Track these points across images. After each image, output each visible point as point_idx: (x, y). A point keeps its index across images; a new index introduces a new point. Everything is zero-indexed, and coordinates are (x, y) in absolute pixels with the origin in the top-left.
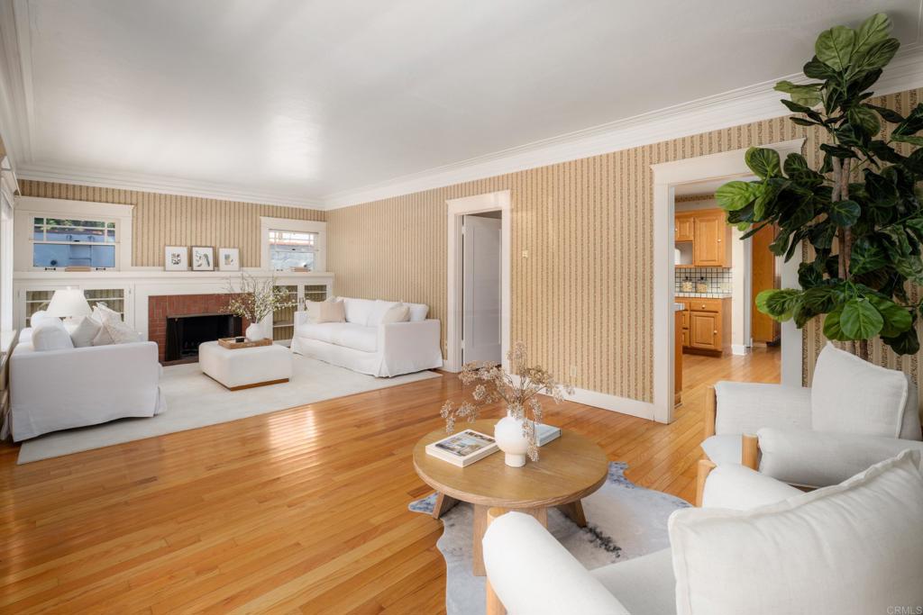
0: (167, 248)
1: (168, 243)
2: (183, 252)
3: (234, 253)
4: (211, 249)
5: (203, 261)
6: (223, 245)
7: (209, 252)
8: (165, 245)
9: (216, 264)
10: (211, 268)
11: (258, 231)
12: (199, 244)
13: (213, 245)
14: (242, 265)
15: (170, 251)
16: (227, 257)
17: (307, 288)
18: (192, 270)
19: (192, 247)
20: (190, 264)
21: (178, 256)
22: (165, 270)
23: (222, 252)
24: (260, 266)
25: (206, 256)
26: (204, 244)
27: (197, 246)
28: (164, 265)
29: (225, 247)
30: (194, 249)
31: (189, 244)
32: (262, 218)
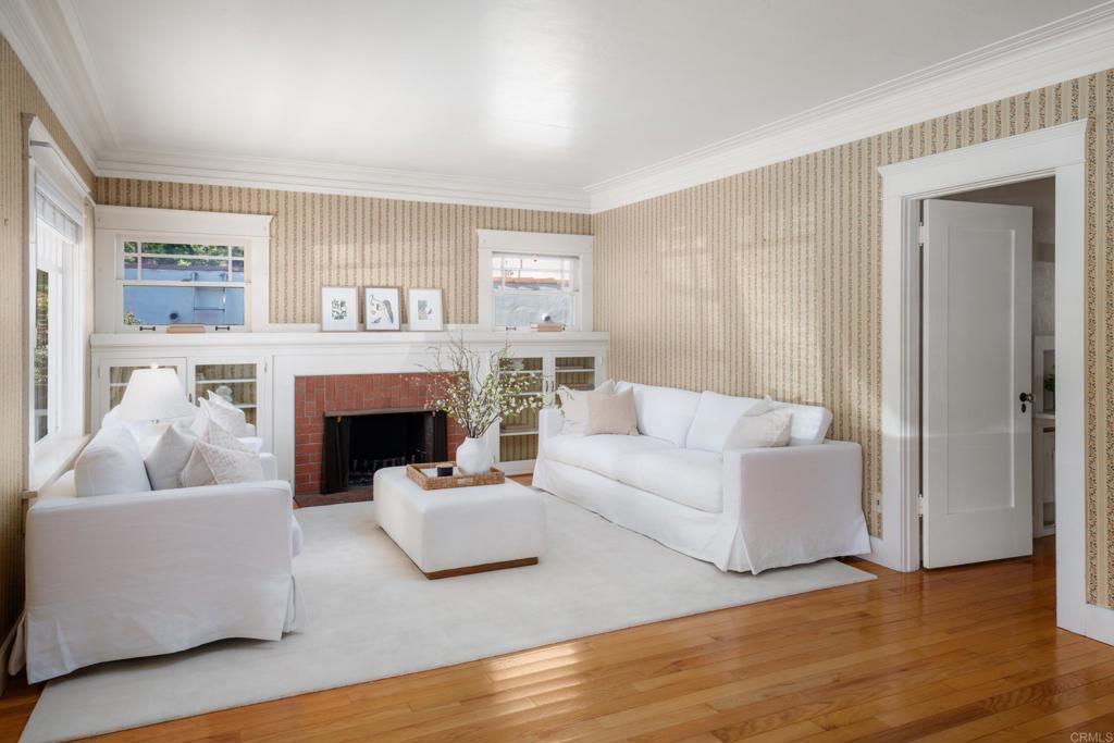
0: (324, 289)
1: (326, 282)
2: (350, 297)
3: (433, 298)
4: (396, 291)
5: (383, 314)
6: (415, 283)
7: (392, 296)
8: (322, 285)
9: (404, 319)
10: (396, 325)
11: (474, 253)
12: (375, 283)
13: (399, 284)
14: (446, 320)
15: (330, 296)
16: (422, 305)
17: (560, 362)
18: (365, 330)
19: (364, 287)
20: (362, 319)
21: (343, 304)
22: (322, 331)
23: (415, 297)
24: (477, 322)
25: (387, 303)
26: (383, 283)
27: (372, 287)
28: (320, 321)
29: (418, 287)
30: (368, 290)
31: (359, 284)
32: (480, 232)
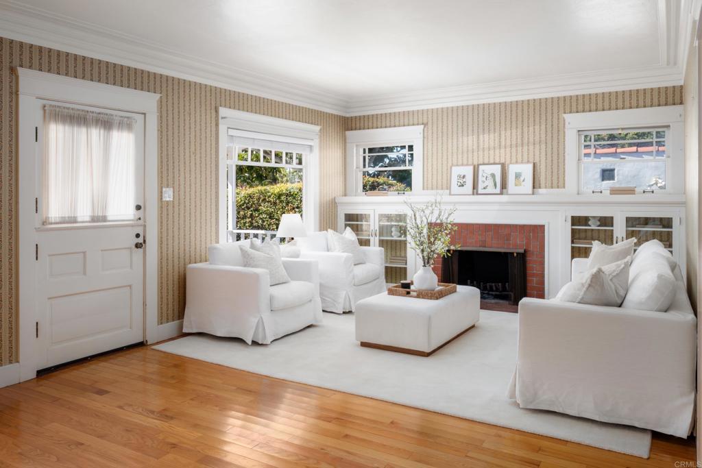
0: (453, 168)
1: (455, 162)
2: (469, 171)
3: (527, 170)
4: (500, 166)
5: (490, 183)
6: (514, 160)
7: (497, 170)
8: (453, 165)
9: (504, 186)
10: (498, 190)
11: (561, 133)
12: (486, 161)
13: (503, 161)
14: (535, 185)
15: (457, 171)
16: (518, 176)
18: (477, 194)
19: (478, 165)
20: (475, 187)
21: (464, 177)
22: (450, 194)
23: (513, 169)
24: (564, 187)
25: (493, 176)
26: (492, 161)
27: (484, 164)
28: (449, 188)
29: (517, 162)
30: (481, 168)
31: (476, 163)
32: (565, 116)
